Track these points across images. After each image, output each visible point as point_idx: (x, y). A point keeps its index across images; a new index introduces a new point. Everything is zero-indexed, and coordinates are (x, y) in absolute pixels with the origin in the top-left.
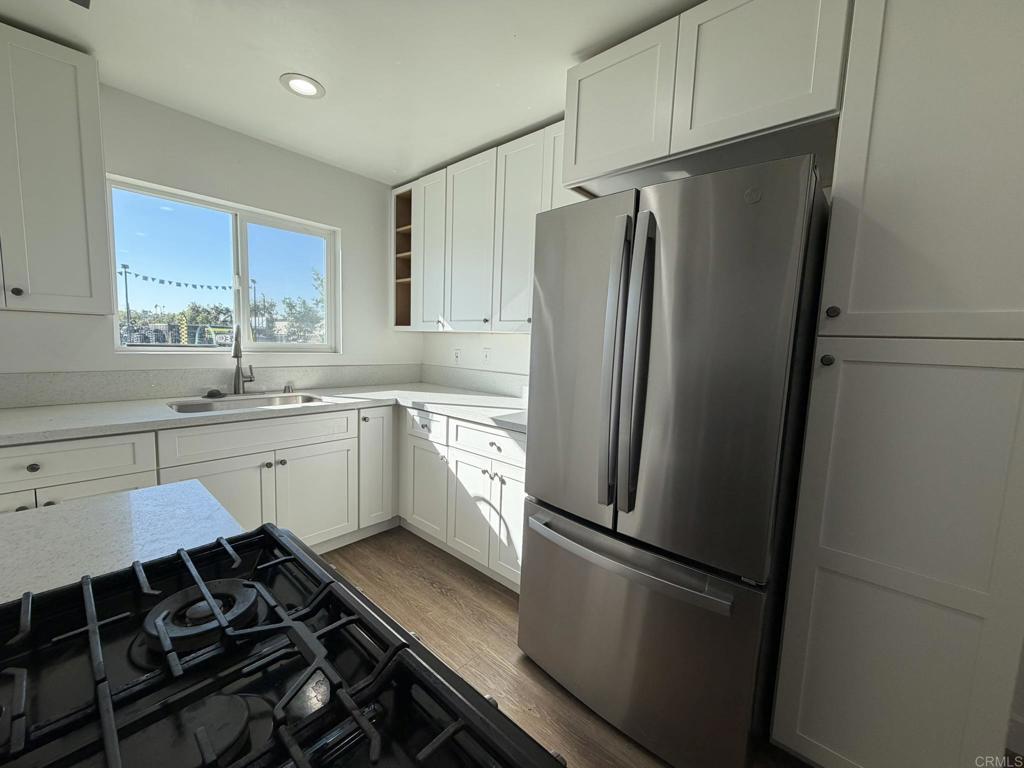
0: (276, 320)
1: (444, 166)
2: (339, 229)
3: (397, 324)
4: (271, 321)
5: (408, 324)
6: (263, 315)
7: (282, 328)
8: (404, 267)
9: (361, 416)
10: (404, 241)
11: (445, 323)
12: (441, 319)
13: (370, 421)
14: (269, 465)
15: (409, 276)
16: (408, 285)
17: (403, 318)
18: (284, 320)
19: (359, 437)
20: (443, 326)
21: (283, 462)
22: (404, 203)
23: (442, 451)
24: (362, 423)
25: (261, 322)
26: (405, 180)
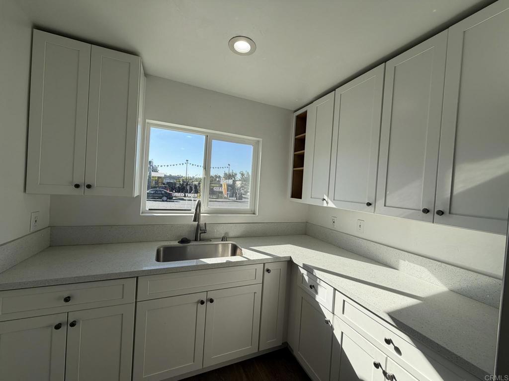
0: (237, 181)
1: (333, 89)
2: (261, 139)
3: (292, 197)
4: (234, 181)
5: (300, 198)
6: (232, 179)
7: (238, 184)
8: (299, 161)
9: (266, 268)
10: (300, 144)
11: (329, 201)
12: (325, 197)
13: (272, 271)
14: (202, 303)
15: (302, 166)
16: (302, 171)
17: (297, 193)
18: (240, 180)
19: (263, 283)
20: (327, 203)
21: (212, 301)
22: (302, 121)
23: (328, 316)
24: (266, 273)
25: (230, 182)
26: (303, 105)
